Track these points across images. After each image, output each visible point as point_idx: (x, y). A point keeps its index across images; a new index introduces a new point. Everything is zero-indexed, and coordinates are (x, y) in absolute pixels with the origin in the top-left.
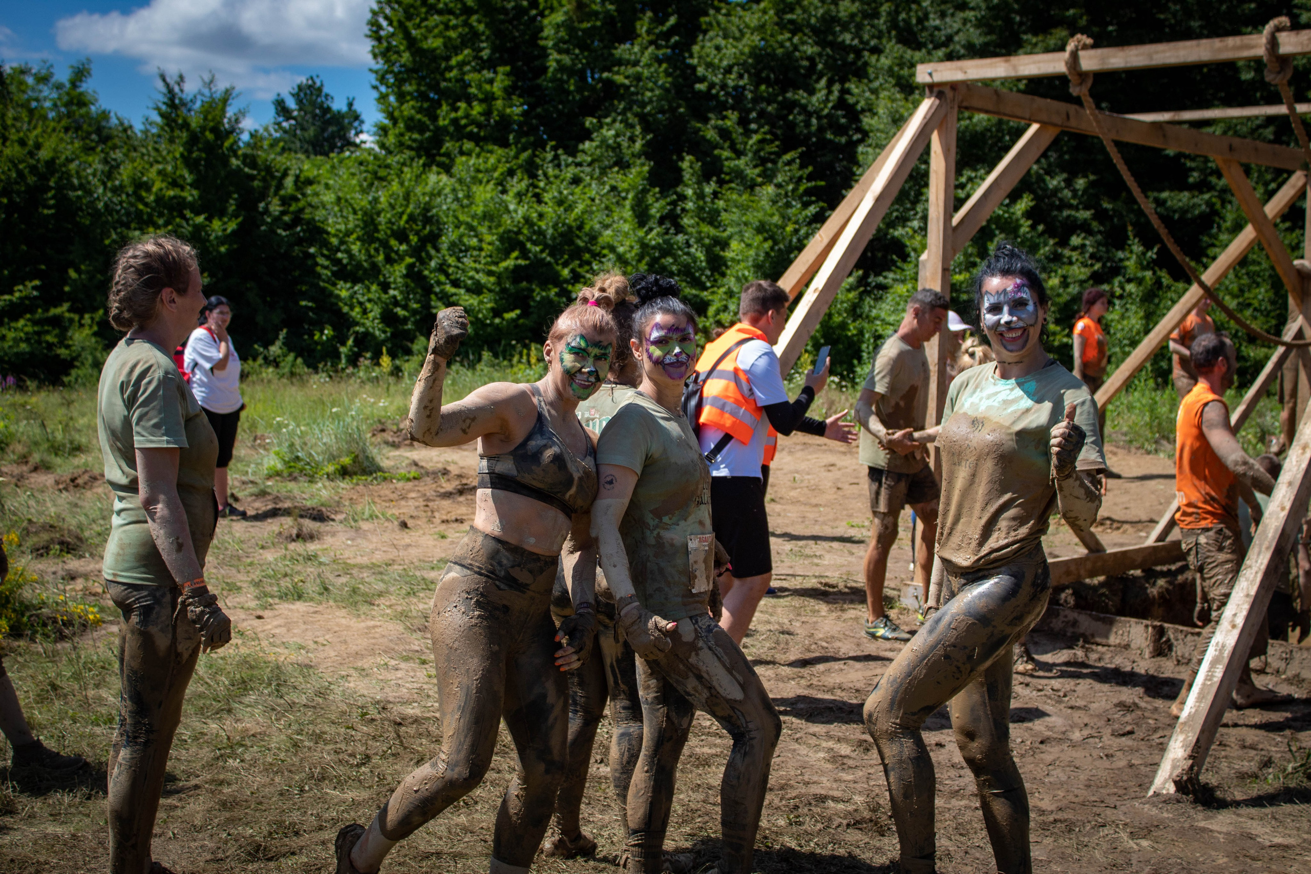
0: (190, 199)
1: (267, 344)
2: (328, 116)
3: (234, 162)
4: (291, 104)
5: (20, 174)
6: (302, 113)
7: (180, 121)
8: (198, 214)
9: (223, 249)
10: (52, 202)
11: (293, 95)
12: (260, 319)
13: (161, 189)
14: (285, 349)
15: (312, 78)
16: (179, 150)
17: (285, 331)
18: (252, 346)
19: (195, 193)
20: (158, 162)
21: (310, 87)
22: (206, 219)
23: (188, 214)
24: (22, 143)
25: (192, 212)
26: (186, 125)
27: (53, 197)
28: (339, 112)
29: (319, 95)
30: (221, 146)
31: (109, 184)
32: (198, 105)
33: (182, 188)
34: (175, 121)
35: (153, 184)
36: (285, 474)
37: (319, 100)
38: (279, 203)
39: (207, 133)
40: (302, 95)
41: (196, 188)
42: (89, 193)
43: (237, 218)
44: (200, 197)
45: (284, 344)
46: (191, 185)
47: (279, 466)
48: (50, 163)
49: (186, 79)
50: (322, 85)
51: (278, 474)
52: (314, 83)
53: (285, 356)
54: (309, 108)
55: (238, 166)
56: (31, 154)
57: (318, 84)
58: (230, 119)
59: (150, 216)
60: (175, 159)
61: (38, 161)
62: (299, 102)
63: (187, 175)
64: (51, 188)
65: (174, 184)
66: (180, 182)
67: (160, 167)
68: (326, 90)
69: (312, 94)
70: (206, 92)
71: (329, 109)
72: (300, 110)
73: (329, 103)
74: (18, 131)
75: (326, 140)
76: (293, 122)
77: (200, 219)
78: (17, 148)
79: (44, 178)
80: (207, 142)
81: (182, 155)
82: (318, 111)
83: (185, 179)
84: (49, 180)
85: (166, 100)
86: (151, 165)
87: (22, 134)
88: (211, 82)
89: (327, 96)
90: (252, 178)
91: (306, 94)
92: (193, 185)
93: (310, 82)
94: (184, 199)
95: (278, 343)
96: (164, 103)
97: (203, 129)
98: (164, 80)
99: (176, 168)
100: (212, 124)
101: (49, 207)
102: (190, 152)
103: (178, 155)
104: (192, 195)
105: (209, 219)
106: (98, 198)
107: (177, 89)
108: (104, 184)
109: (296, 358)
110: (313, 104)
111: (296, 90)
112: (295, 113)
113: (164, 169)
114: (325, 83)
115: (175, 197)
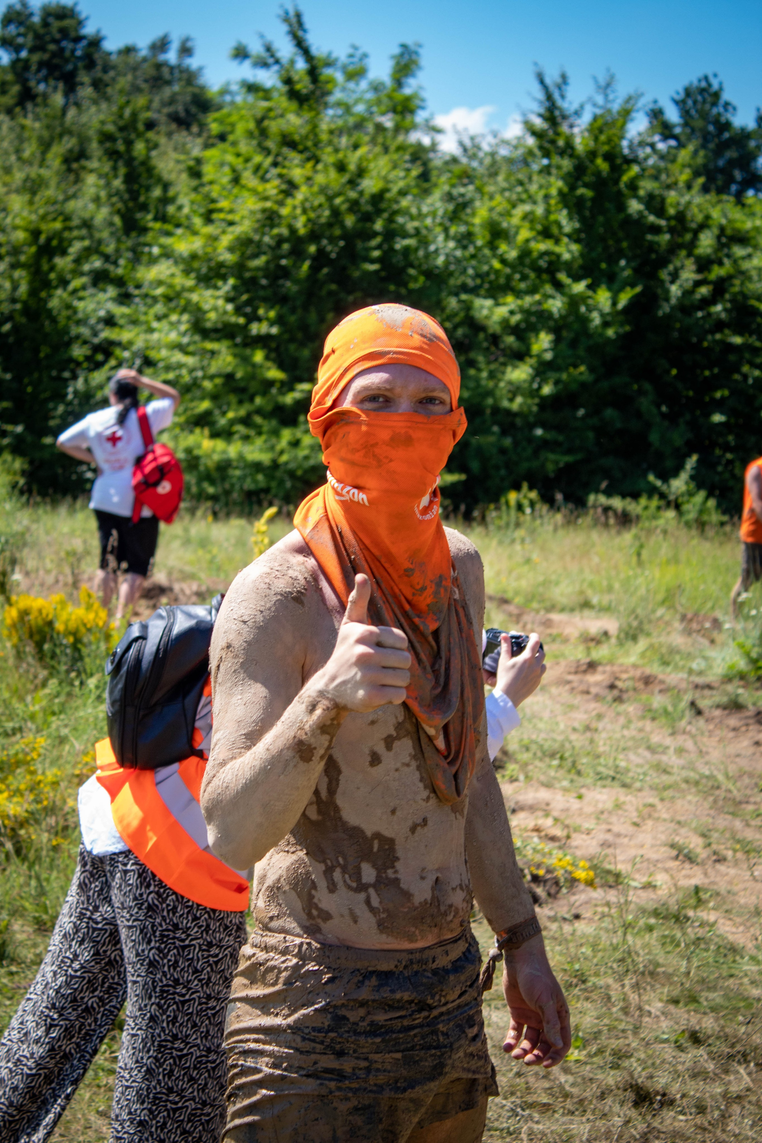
0: (566, 256)
1: (666, 476)
2: (726, 135)
3: (635, 206)
4: (673, 115)
5: (336, 213)
6: (688, 130)
7: (561, 143)
8: (577, 279)
9: (610, 332)
10: (376, 254)
11: (676, 102)
12: (654, 437)
13: (527, 241)
14: (692, 485)
15: (706, 78)
16: (557, 185)
17: (695, 458)
18: (645, 476)
19: (575, 247)
20: (522, 201)
21: (702, 91)
22: (589, 287)
23: (563, 277)
24: (341, 167)
25: (569, 276)
26: (568, 150)
27: (379, 247)
28: (743, 129)
29: (714, 104)
30: (617, 181)
31: (453, 230)
32: (586, 119)
33: (557, 242)
34: (553, 142)
35: (517, 233)
36: (752, 677)
37: (715, 111)
38: (693, 267)
39: (599, 161)
40: (690, 102)
41: (577, 241)
42: (424, 242)
43: (633, 286)
44: (582, 255)
45: (692, 478)
46: (569, 236)
47: (742, 664)
48: (378, 198)
49: (571, 80)
50: (721, 89)
51: (742, 676)
52: (710, 85)
53: (691, 494)
54: (698, 123)
55: (640, 212)
56: (353, 183)
57: (715, 86)
58: (631, 142)
59: (509, 278)
60: (547, 197)
61: (361, 193)
62: (685, 113)
63: (564, 222)
64: (375, 234)
65: (546, 233)
66: (555, 230)
67: (527, 207)
68: (726, 96)
69: (704, 101)
70: (600, 100)
71: (727, 125)
72: (686, 124)
73: (729, 116)
74: (337, 150)
75: (722, 171)
76: (673, 143)
77: (580, 287)
78: (333, 174)
79: (367, 218)
80: (598, 174)
81: (560, 193)
82: (711, 128)
83: (560, 226)
84: (373, 222)
85: (542, 111)
86: (514, 206)
87: (341, 155)
88: (608, 85)
89: (727, 104)
90: (656, 230)
91: (695, 102)
92: (575, 237)
93: (704, 84)
94: (558, 256)
95: (684, 476)
96: (540, 115)
97: (592, 154)
98: (542, 82)
99: (548, 212)
100: (606, 148)
101: (373, 261)
102: (573, 188)
103: (554, 192)
104: (570, 251)
105: (592, 287)
106: (436, 251)
107: (556, 96)
108: (446, 230)
109: (707, 498)
110: (704, 115)
111: (682, 95)
112: (678, 130)
113: (532, 213)
114: (725, 86)
115: (547, 253)
